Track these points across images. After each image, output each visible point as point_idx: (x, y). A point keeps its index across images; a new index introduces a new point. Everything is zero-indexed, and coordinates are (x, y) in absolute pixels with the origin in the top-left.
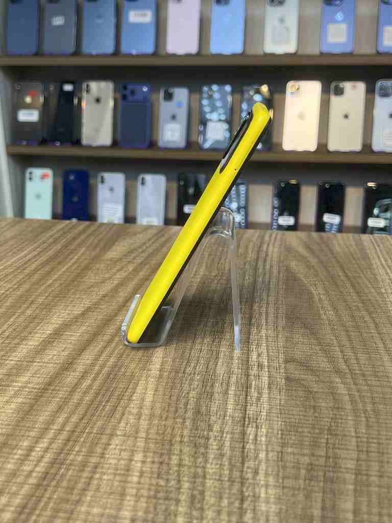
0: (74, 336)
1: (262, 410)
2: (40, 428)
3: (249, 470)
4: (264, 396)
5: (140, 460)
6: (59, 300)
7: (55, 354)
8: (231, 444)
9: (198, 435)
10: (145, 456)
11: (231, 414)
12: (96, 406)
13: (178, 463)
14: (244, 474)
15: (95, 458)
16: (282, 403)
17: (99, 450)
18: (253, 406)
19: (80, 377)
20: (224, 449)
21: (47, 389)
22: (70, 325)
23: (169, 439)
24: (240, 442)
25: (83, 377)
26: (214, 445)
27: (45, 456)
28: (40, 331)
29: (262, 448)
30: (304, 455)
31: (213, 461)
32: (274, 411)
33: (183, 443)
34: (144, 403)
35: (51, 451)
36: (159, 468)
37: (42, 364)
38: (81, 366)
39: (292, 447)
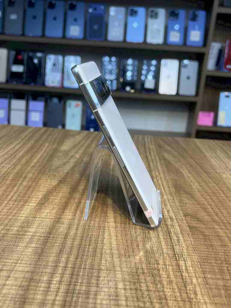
0: (56, 199)
1: (183, 249)
2: (52, 266)
3: (191, 292)
4: (181, 239)
5: (122, 287)
6: (41, 176)
7: (48, 212)
8: (173, 273)
9: (152, 268)
10: (124, 285)
11: (166, 252)
12: (83, 248)
13: (146, 289)
14: (189, 295)
15: (93, 288)
16: (193, 243)
17: (94, 281)
18: (176, 246)
19: (68, 228)
20: (170, 277)
21: (49, 237)
22: (52, 192)
23: (135, 271)
24: (179, 272)
25: (69, 228)
26: (163, 274)
27: (60, 288)
28: (35, 196)
29: (193, 275)
30: (218, 279)
31: (167, 286)
32: (190, 249)
33: (145, 274)
34: (112, 245)
35: (64, 283)
36: (136, 293)
37: (41, 219)
38: (66, 220)
39: (209, 274)
